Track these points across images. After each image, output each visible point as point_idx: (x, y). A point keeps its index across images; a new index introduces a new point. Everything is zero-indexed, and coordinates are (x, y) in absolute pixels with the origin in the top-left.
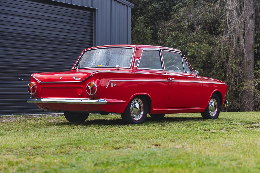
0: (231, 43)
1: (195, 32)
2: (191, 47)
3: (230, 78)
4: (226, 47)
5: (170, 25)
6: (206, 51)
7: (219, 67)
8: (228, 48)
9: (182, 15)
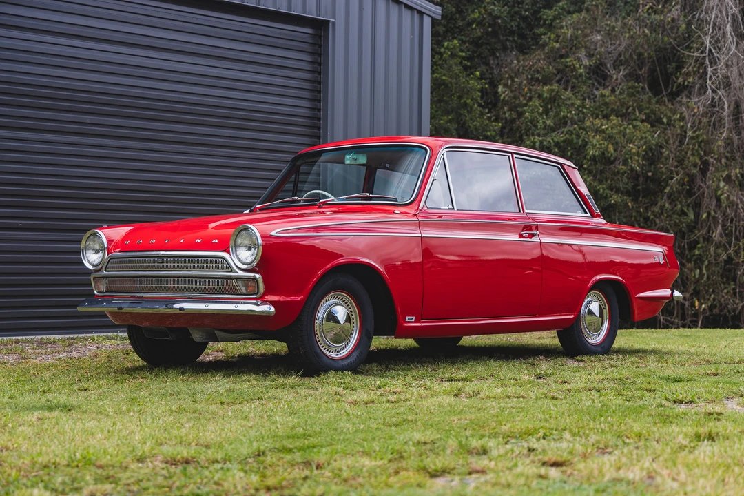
0: (715, 121)
1: (610, 88)
2: (598, 131)
3: (712, 224)
4: (701, 131)
5: (535, 67)
6: (642, 142)
7: (679, 192)
8: (707, 136)
9: (571, 36)
